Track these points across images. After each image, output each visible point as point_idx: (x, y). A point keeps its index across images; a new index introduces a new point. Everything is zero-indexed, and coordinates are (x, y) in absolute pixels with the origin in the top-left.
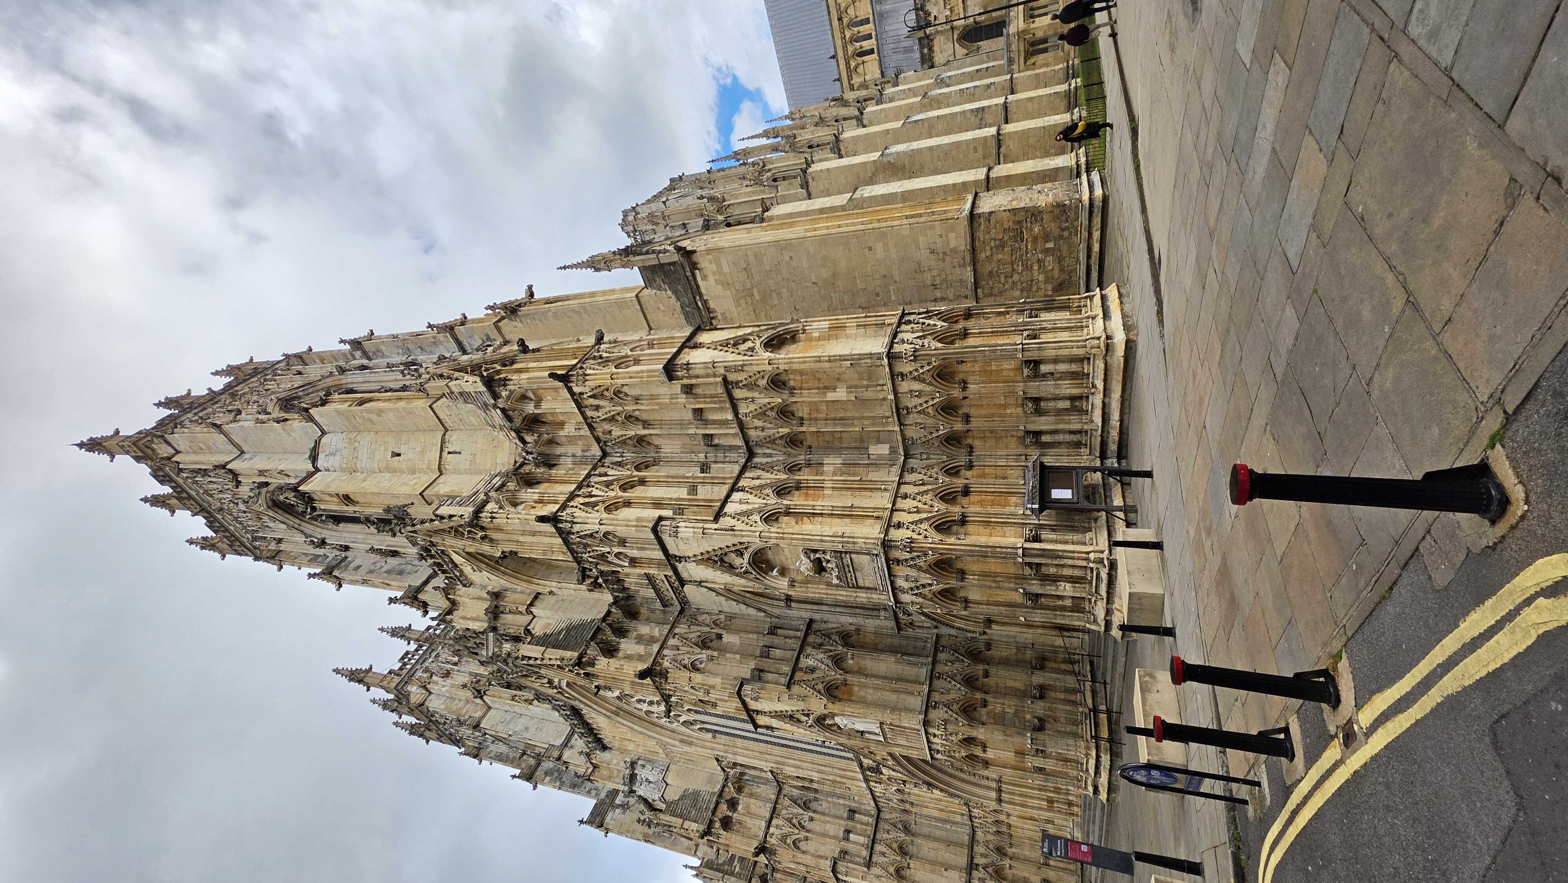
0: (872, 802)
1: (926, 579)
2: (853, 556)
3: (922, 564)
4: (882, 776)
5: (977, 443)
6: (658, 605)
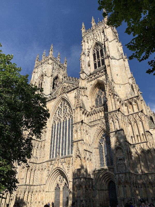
0: (40, 162)
1: (123, 180)
2: (125, 167)
3: (126, 179)
4: (49, 165)
5: (142, 189)
6: (90, 121)
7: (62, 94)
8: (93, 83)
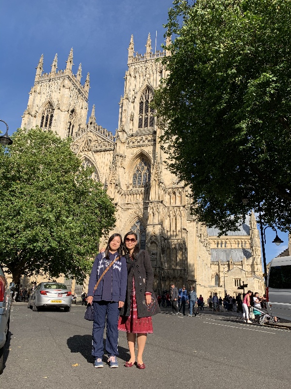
7: (86, 151)
8: (135, 152)
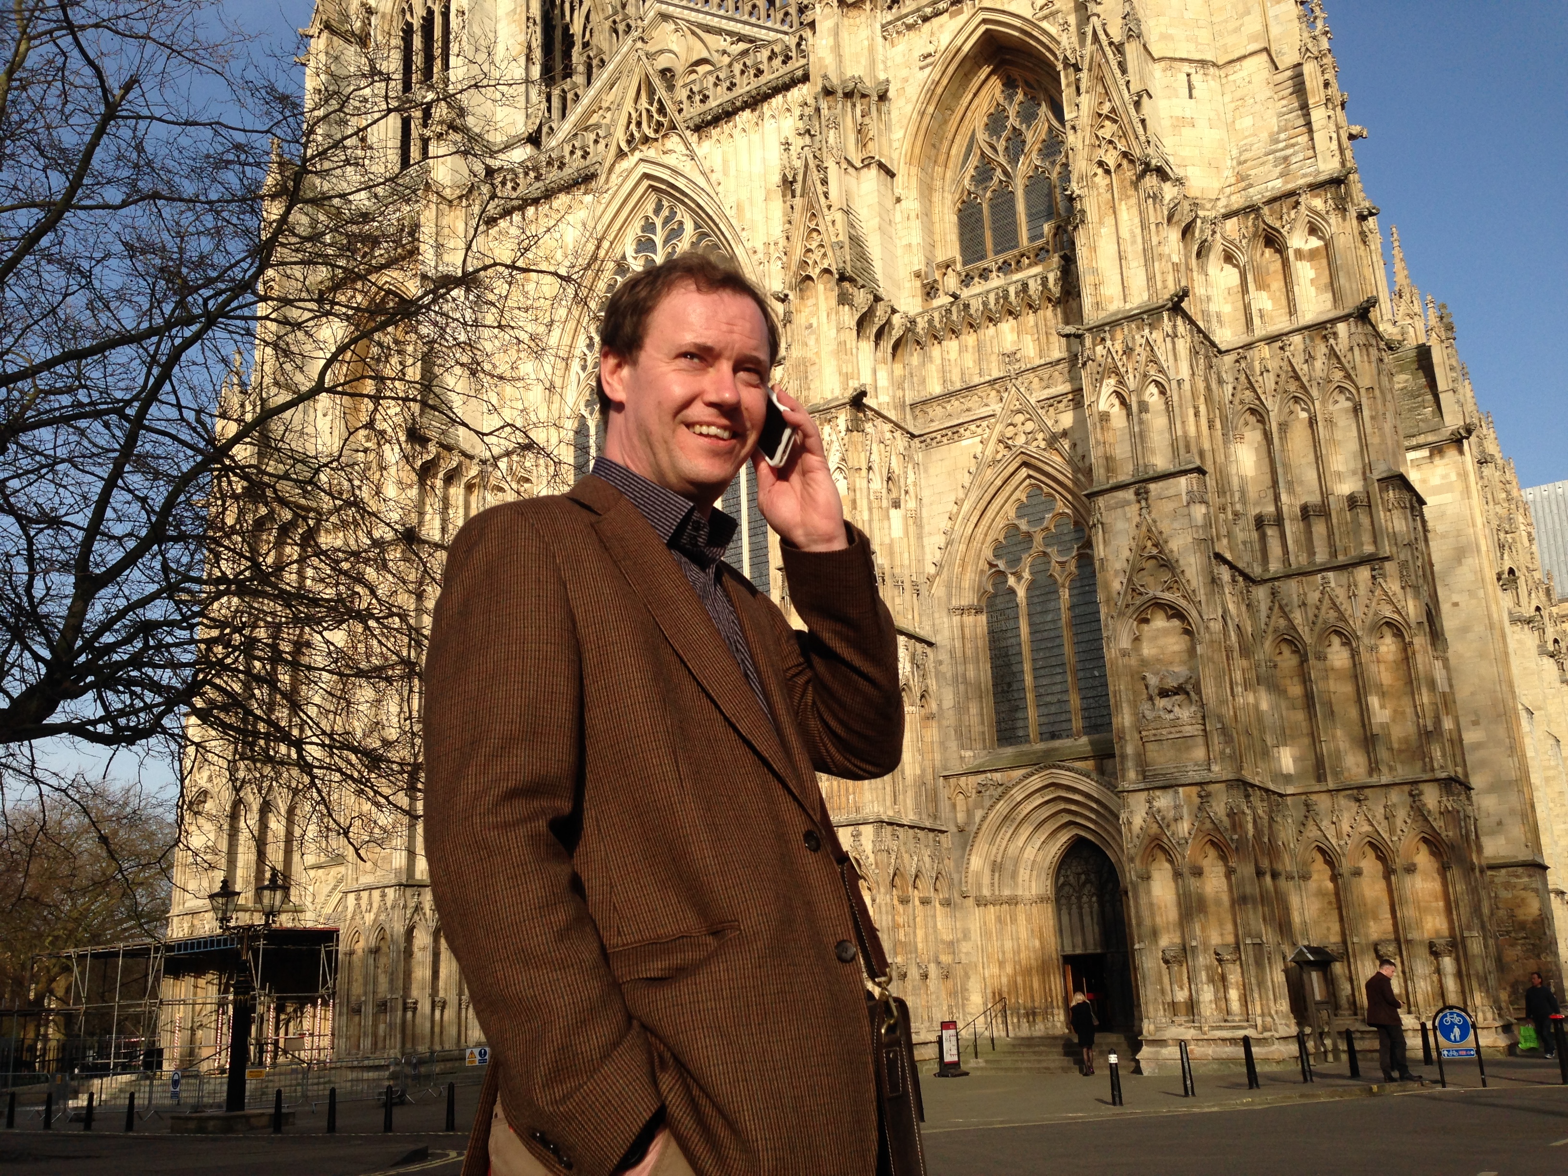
1: (1183, 830)
2: (1201, 741)
3: (1208, 826)
6: (914, 396)
7: (646, 140)
8: (944, 39)
